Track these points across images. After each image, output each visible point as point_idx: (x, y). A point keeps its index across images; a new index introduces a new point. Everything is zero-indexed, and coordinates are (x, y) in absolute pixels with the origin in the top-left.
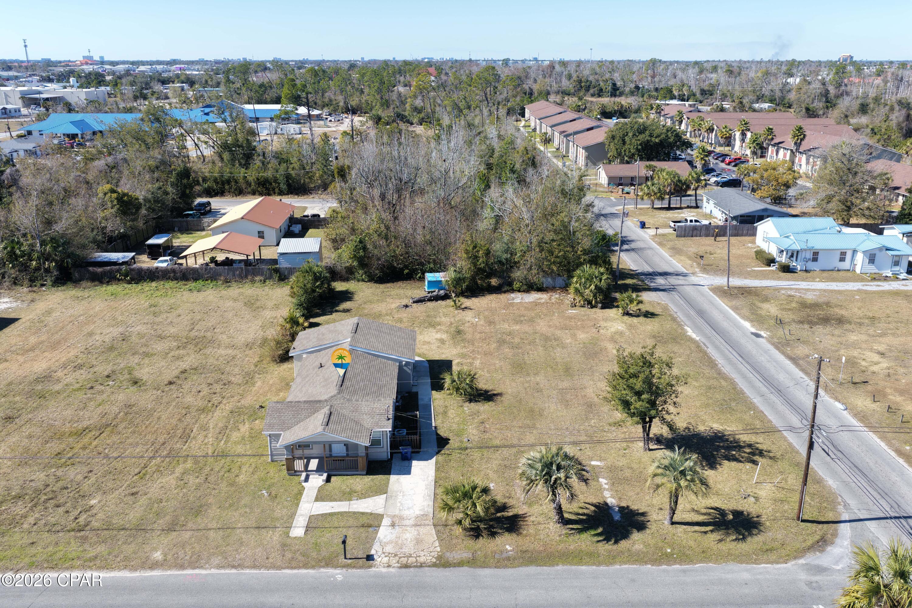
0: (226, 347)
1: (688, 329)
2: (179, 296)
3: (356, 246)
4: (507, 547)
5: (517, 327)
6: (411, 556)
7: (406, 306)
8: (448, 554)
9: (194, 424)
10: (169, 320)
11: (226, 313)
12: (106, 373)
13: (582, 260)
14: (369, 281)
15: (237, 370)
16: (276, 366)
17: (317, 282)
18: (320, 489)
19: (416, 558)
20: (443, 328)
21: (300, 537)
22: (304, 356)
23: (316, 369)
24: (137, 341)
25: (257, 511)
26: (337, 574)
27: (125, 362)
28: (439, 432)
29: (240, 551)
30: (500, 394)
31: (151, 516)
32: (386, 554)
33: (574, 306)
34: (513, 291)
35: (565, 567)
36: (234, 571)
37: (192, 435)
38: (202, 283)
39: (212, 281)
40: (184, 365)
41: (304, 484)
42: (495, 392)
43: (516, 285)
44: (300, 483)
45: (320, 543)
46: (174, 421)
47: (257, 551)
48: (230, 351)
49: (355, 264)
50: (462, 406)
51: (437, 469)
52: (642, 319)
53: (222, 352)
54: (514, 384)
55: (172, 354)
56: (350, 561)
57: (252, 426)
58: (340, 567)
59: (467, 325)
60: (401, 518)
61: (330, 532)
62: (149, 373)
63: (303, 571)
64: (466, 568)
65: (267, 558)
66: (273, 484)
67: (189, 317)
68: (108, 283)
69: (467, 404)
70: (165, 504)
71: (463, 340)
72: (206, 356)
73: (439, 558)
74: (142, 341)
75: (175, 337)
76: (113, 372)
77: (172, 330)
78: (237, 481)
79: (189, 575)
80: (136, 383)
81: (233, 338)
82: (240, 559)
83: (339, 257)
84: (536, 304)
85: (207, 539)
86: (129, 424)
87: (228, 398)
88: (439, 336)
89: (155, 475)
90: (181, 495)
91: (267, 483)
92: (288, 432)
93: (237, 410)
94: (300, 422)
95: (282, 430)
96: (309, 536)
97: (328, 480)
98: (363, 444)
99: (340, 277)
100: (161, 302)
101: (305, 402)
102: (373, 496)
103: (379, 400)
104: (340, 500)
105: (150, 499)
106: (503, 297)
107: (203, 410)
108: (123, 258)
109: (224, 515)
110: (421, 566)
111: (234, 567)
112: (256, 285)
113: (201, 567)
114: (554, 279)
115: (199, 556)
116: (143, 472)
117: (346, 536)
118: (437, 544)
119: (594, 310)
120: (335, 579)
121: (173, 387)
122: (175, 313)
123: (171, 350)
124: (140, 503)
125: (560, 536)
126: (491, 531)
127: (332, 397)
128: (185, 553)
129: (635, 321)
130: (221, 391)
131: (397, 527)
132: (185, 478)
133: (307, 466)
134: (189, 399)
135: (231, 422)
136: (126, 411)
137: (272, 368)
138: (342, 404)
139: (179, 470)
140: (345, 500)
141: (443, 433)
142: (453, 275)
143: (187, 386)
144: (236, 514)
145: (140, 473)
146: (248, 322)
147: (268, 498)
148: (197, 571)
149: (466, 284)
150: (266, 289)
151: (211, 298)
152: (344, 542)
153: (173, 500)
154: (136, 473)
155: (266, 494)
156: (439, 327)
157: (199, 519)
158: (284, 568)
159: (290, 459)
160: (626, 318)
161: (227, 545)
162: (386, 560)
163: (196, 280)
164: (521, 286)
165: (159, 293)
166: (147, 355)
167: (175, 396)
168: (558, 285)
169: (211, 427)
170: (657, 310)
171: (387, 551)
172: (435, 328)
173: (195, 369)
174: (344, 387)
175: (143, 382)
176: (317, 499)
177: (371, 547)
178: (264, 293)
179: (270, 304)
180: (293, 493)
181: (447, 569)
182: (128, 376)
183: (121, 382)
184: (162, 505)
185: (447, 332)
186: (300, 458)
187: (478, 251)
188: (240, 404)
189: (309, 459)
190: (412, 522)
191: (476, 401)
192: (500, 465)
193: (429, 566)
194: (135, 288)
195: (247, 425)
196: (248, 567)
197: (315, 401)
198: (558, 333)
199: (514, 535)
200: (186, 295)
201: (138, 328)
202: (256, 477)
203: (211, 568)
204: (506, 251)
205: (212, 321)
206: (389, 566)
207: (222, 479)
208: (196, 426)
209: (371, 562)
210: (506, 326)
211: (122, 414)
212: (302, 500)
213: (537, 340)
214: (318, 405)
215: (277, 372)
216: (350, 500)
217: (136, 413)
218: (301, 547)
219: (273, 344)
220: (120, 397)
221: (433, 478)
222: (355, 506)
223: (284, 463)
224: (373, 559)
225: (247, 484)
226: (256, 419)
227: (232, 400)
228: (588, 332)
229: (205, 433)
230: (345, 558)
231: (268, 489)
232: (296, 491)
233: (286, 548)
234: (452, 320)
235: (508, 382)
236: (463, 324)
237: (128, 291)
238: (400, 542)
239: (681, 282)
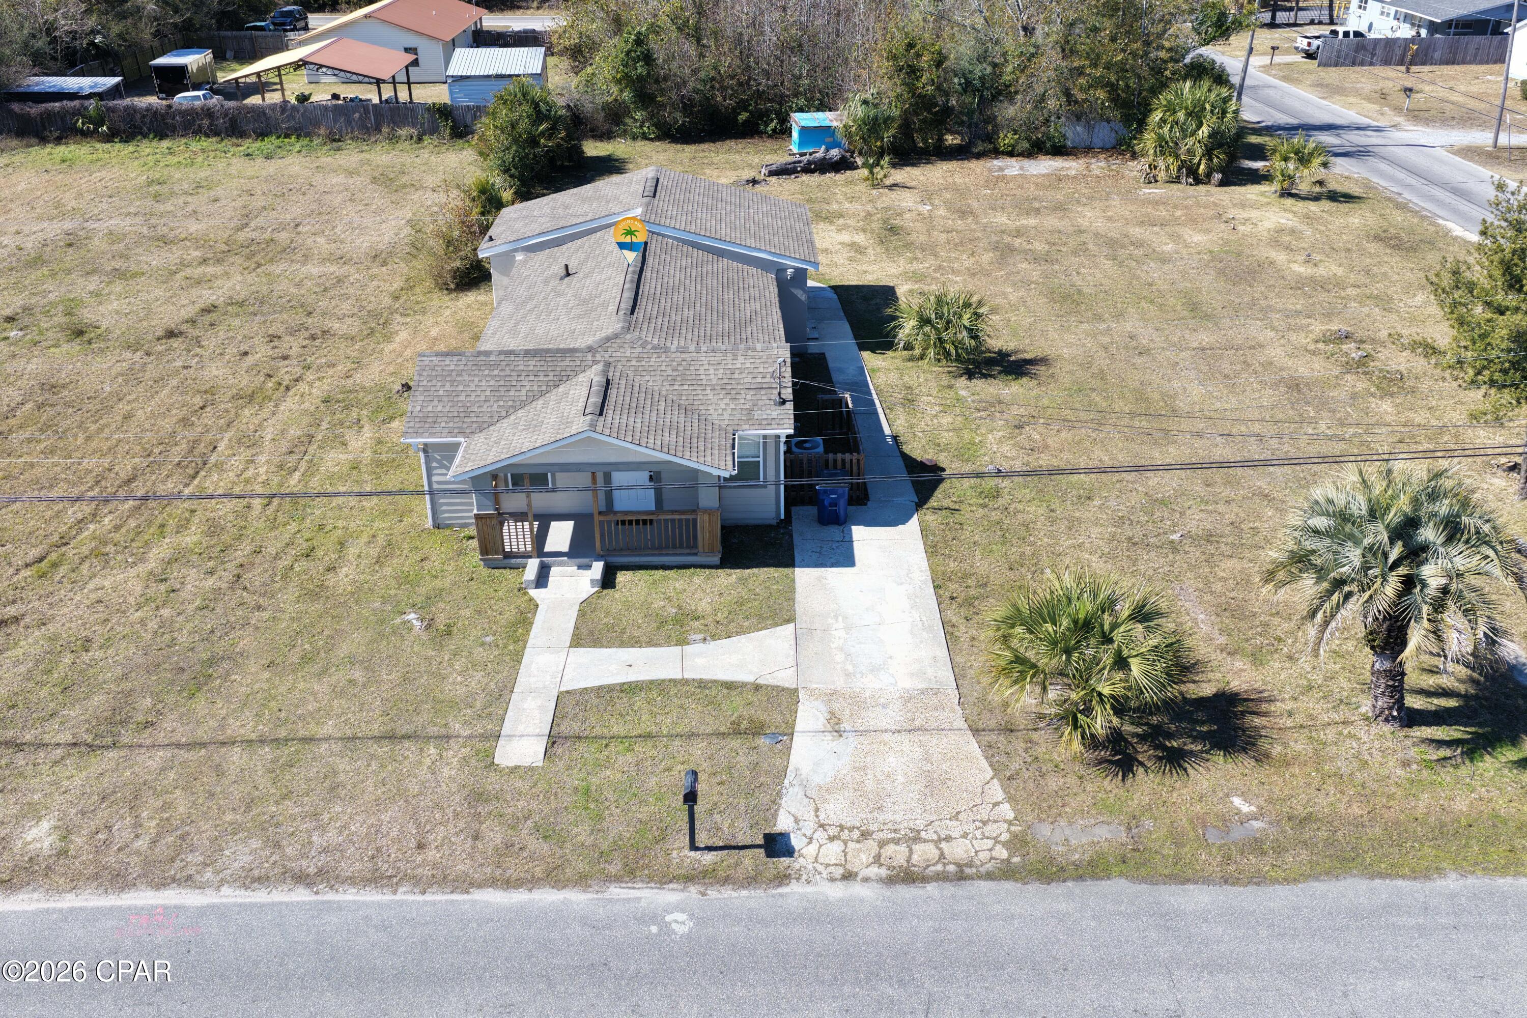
0: (323, 261)
1: (1450, 225)
2: (221, 165)
3: (628, 53)
4: (1237, 801)
5: (1032, 221)
6: (918, 839)
7: (754, 182)
8: (1045, 831)
9: (223, 430)
10: (189, 209)
11: (329, 197)
12: (8, 312)
13: (1168, 73)
14: (658, 138)
15: (346, 307)
16: (447, 298)
17: (541, 124)
18: (586, 609)
19: (937, 842)
20: (850, 222)
21: (531, 769)
22: (519, 257)
23: (555, 282)
24: (105, 247)
25: (389, 676)
26: (670, 909)
27: (63, 289)
28: (906, 449)
29: (326, 817)
30: (1042, 361)
31: (44, 692)
32: (833, 831)
33: (1152, 180)
34: (996, 153)
35: (1471, 881)
36: (302, 895)
37: (213, 459)
38: (277, 142)
39: (298, 137)
40: (208, 296)
41: (533, 593)
42: (1028, 356)
43: (1006, 139)
44: (522, 590)
45: (599, 788)
46: (167, 424)
47: (386, 818)
48: (332, 268)
49: (627, 95)
50: (950, 387)
51: (931, 550)
52: (1326, 204)
53: (313, 269)
54: (1072, 338)
55: (188, 272)
56: (709, 858)
57: (382, 434)
58: (675, 879)
59: (908, 216)
60: (858, 702)
61: (629, 749)
62: (117, 312)
63: (547, 897)
64: (1122, 882)
65: (421, 846)
66: (440, 593)
67: (239, 203)
68: (58, 141)
69: (962, 382)
70: (99, 654)
71: (909, 246)
72: (272, 279)
73: (1017, 843)
74: (115, 247)
75: (199, 241)
76: (27, 309)
77: (194, 227)
78: (330, 583)
79: (138, 911)
80: (80, 333)
81: (341, 242)
82: (326, 850)
83: (589, 82)
84: (1058, 178)
85: (219, 771)
86: (42, 431)
87: (319, 368)
88: (846, 237)
89: (85, 568)
90: (152, 625)
91: (422, 590)
92: (479, 440)
93: (341, 397)
94: (515, 408)
95: (462, 433)
96: (561, 765)
97: (608, 581)
98: (716, 472)
99: (592, 130)
100: (178, 175)
101: (527, 352)
102: (752, 630)
103: (747, 349)
104: (651, 643)
105: (53, 639)
106: (978, 168)
107: (250, 398)
108: (91, 87)
109: (283, 689)
110: (961, 875)
111: (302, 879)
112: (399, 146)
113: (188, 881)
114: (1089, 127)
115: (182, 837)
116: (53, 556)
117: (695, 774)
118: (997, 791)
119: (1202, 188)
120: (665, 928)
121: (175, 343)
122: (205, 195)
123: (183, 264)
124: (19, 652)
125: (1406, 764)
126: (1163, 747)
127: (608, 339)
128: (137, 825)
129: (1313, 208)
130: (301, 351)
131: (851, 737)
132: (175, 573)
133: (540, 538)
134: (215, 371)
135: (324, 425)
136: (40, 399)
137: (436, 303)
138: (639, 359)
139: (159, 552)
140: (668, 642)
141: (917, 450)
142: (860, 111)
143: (211, 342)
144: (322, 687)
145: (41, 560)
146: (379, 211)
147: (424, 636)
148: (171, 897)
149: (892, 132)
150: (425, 154)
151: (296, 169)
152: (691, 798)
153: (124, 643)
154: (30, 558)
155: (417, 623)
156: (841, 221)
157: (200, 705)
158: (480, 886)
159: (490, 516)
160: (1289, 202)
161: (285, 797)
162: (833, 851)
163: (262, 135)
164: (1017, 141)
165: (173, 160)
166: (120, 274)
167: (179, 364)
168: (1097, 142)
169: (269, 437)
170: (1355, 190)
171: (834, 819)
172: (831, 222)
173: (241, 304)
175: (99, 331)
176: (577, 641)
178: (418, 161)
179: (431, 181)
180: (503, 620)
181: (1055, 888)
182: (64, 320)
183: (41, 333)
184: (86, 657)
185: (864, 231)
186: (520, 517)
187: (918, 56)
188: (351, 381)
189: (545, 520)
190: (894, 716)
191: (985, 376)
192: (1113, 537)
193: (989, 876)
194: (120, 150)
195: (368, 433)
196: (351, 881)
197: (558, 351)
198: (1136, 232)
200: (239, 164)
201: (112, 222)
202: (388, 571)
203: (222, 882)
204: (982, 58)
205: (293, 212)
206: (848, 876)
207: (285, 577)
208: (227, 435)
209: (785, 861)
210: (1001, 219)
211: (29, 406)
212: (531, 642)
213: (1091, 246)
214: (567, 361)
215: (448, 312)
216: (682, 642)
217: (68, 405)
218: (535, 805)
219: (437, 245)
220: (30, 367)
221: (926, 576)
222: (700, 661)
223: (472, 531)
224: (789, 852)
225: (359, 592)
226: (392, 418)
227: (331, 372)
228: (1207, 231)
229: (249, 453)
230: (693, 847)
231: (424, 607)
232: (510, 614)
233: (483, 809)
234: (869, 207)
235: (1053, 335)
236: (900, 215)
237: (101, 155)
238: (870, 785)
239: (1374, 141)
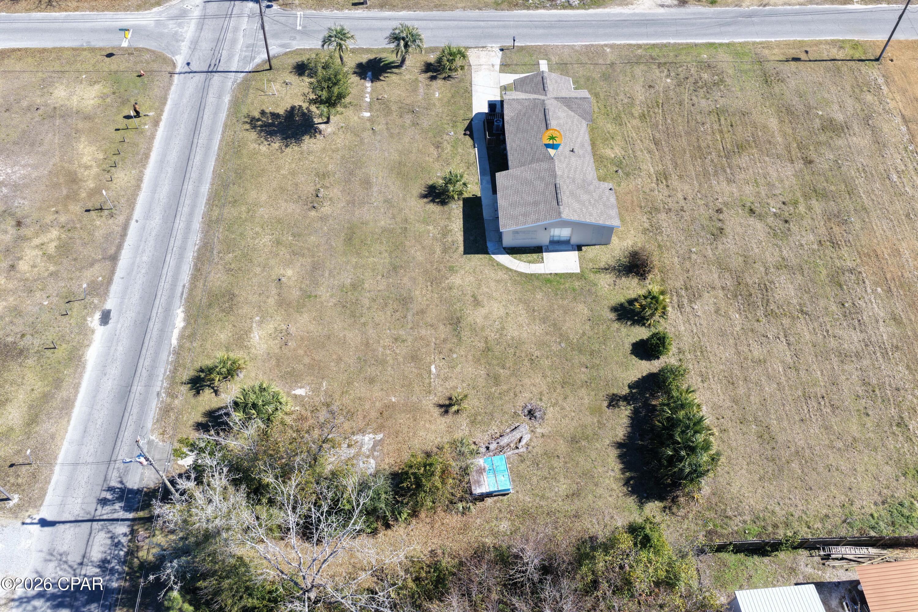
6: (482, 51)
19: (479, 51)
29: (569, 53)
51: (471, 107)
60: (489, 70)
110: (476, 48)
118: (469, 57)
131: (491, 65)
162: (494, 50)
171: (494, 54)
174: (543, 110)
177: (503, 54)
190: (483, 67)
193: (473, 47)
199: (429, 62)
206: (491, 47)
218: (537, 56)
224: (500, 49)
238: (488, 58)
